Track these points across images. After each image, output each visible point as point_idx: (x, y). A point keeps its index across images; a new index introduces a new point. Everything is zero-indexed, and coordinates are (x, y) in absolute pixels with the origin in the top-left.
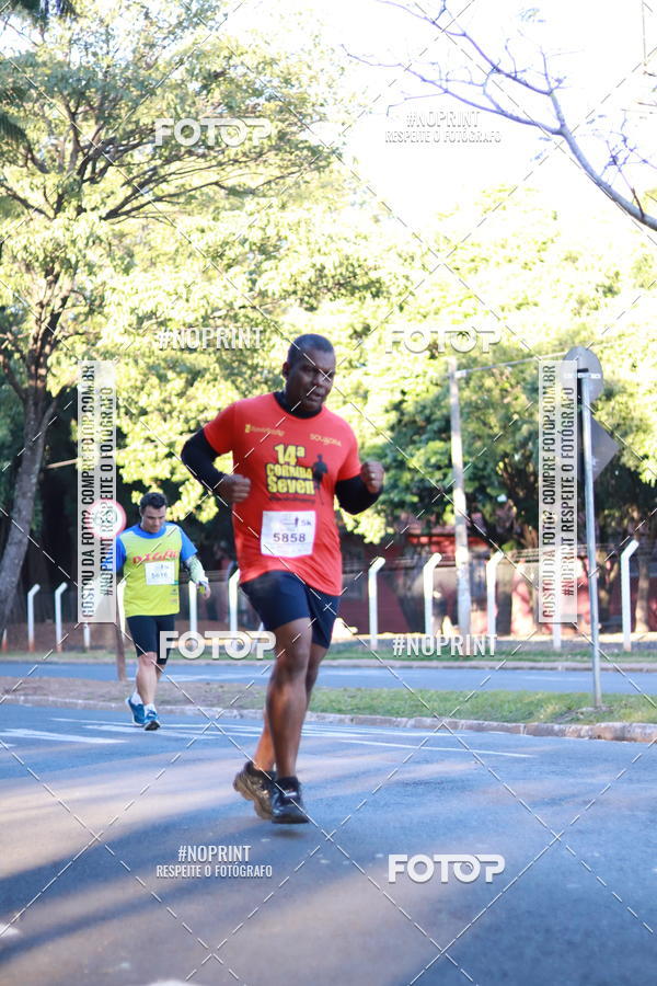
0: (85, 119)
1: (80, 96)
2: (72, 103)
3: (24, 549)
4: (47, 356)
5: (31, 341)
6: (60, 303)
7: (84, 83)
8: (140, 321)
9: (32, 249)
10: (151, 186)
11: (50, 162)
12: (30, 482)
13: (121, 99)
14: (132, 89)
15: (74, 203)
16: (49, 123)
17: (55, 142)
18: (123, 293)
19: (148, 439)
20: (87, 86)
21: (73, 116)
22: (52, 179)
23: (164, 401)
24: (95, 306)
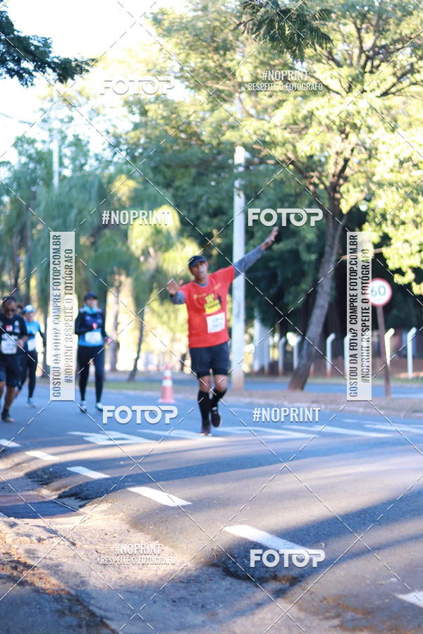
0: (367, 32)
1: (364, 17)
2: (358, 22)
3: (325, 311)
4: (340, 186)
5: (331, 176)
6: (350, 152)
7: (366, 8)
8: (401, 163)
9: (332, 117)
10: (409, 75)
11: (343, 61)
12: (330, 269)
13: (391, 18)
14: (397, 11)
15: (359, 86)
16: (343, 36)
17: (347, 48)
18: (390, 145)
19: (407, 241)
20: (368, 11)
21: (359, 30)
22: (345, 71)
23: (417, 216)
24: (371, 153)
